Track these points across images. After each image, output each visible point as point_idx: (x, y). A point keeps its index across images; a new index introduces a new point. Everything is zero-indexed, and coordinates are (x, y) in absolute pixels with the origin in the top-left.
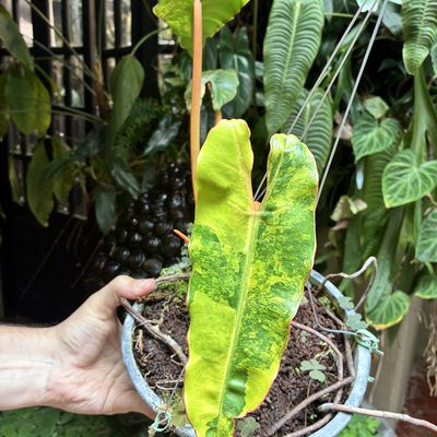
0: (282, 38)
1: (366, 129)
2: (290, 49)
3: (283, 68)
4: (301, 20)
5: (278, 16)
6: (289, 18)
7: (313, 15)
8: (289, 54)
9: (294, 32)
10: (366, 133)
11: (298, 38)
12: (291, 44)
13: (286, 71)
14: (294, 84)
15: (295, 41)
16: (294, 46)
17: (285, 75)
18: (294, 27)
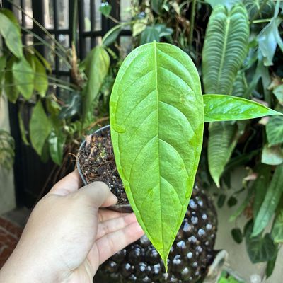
0: (216, 48)
1: (278, 122)
2: (223, 56)
3: (218, 70)
4: (230, 33)
5: (213, 31)
6: (221, 31)
7: (241, 28)
8: (222, 60)
9: (225, 42)
10: (278, 125)
11: (229, 47)
12: (224, 51)
13: (220, 72)
14: (227, 82)
15: (227, 49)
16: (226, 53)
17: (220, 76)
18: (226, 38)
